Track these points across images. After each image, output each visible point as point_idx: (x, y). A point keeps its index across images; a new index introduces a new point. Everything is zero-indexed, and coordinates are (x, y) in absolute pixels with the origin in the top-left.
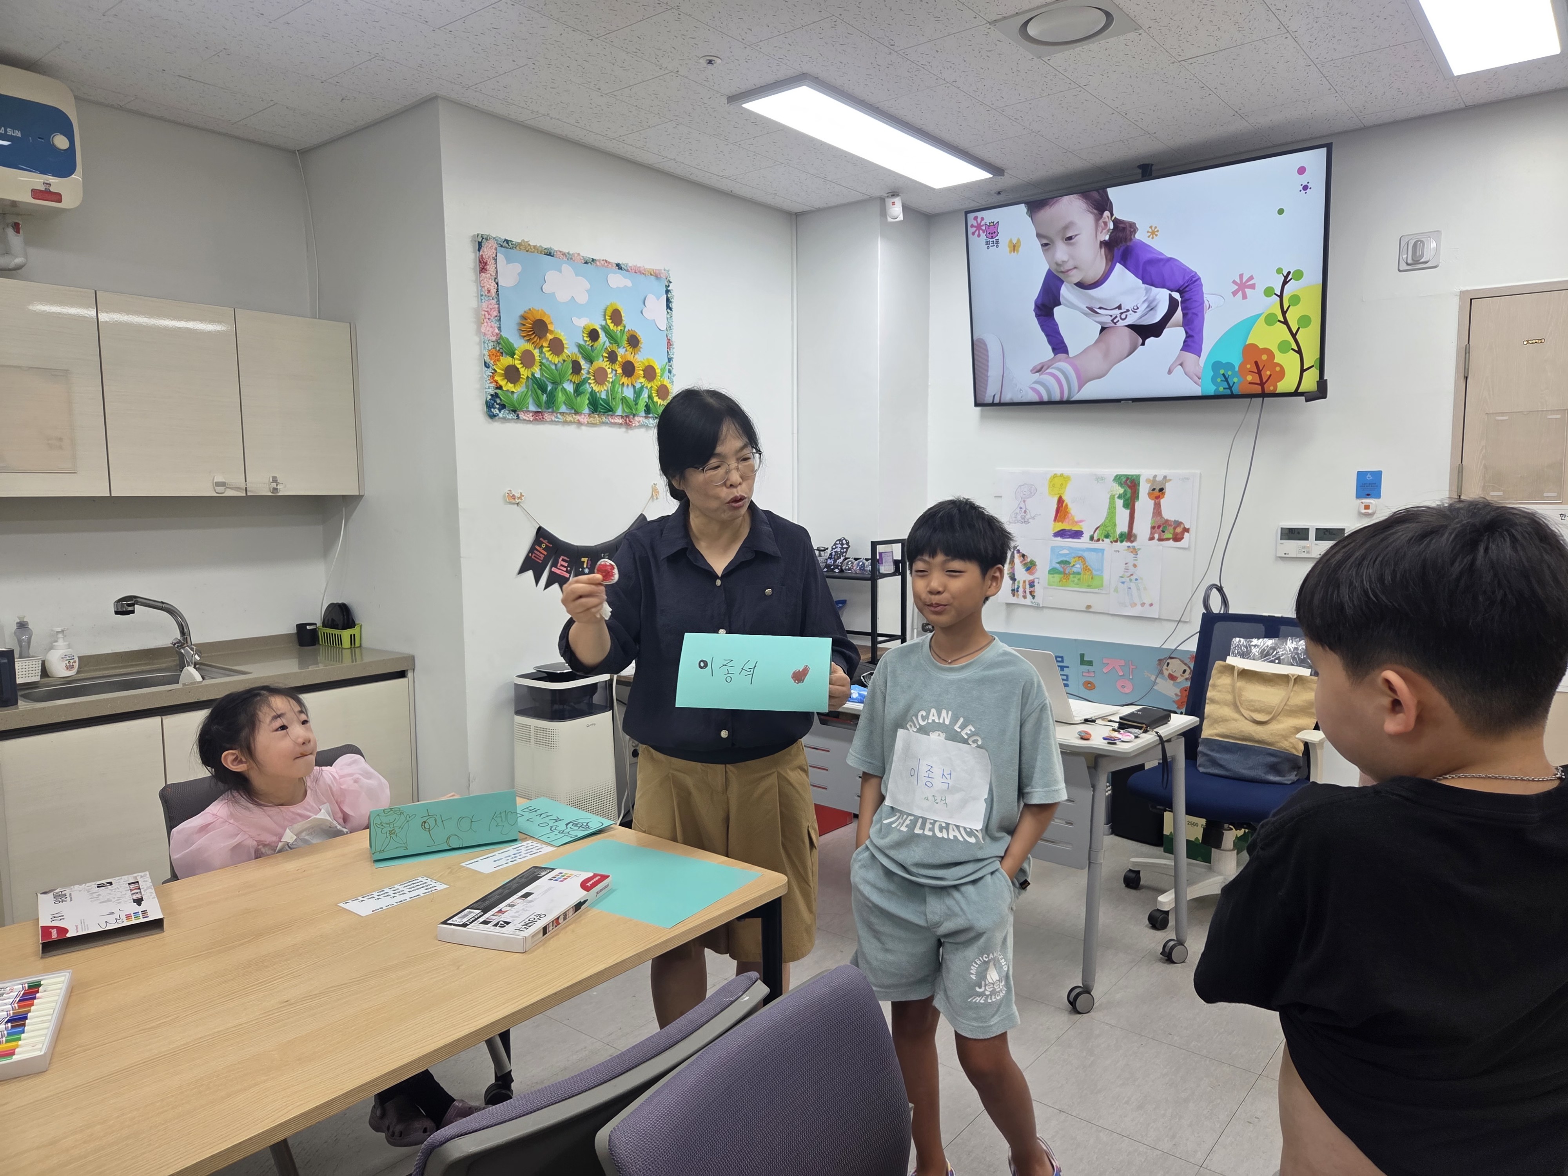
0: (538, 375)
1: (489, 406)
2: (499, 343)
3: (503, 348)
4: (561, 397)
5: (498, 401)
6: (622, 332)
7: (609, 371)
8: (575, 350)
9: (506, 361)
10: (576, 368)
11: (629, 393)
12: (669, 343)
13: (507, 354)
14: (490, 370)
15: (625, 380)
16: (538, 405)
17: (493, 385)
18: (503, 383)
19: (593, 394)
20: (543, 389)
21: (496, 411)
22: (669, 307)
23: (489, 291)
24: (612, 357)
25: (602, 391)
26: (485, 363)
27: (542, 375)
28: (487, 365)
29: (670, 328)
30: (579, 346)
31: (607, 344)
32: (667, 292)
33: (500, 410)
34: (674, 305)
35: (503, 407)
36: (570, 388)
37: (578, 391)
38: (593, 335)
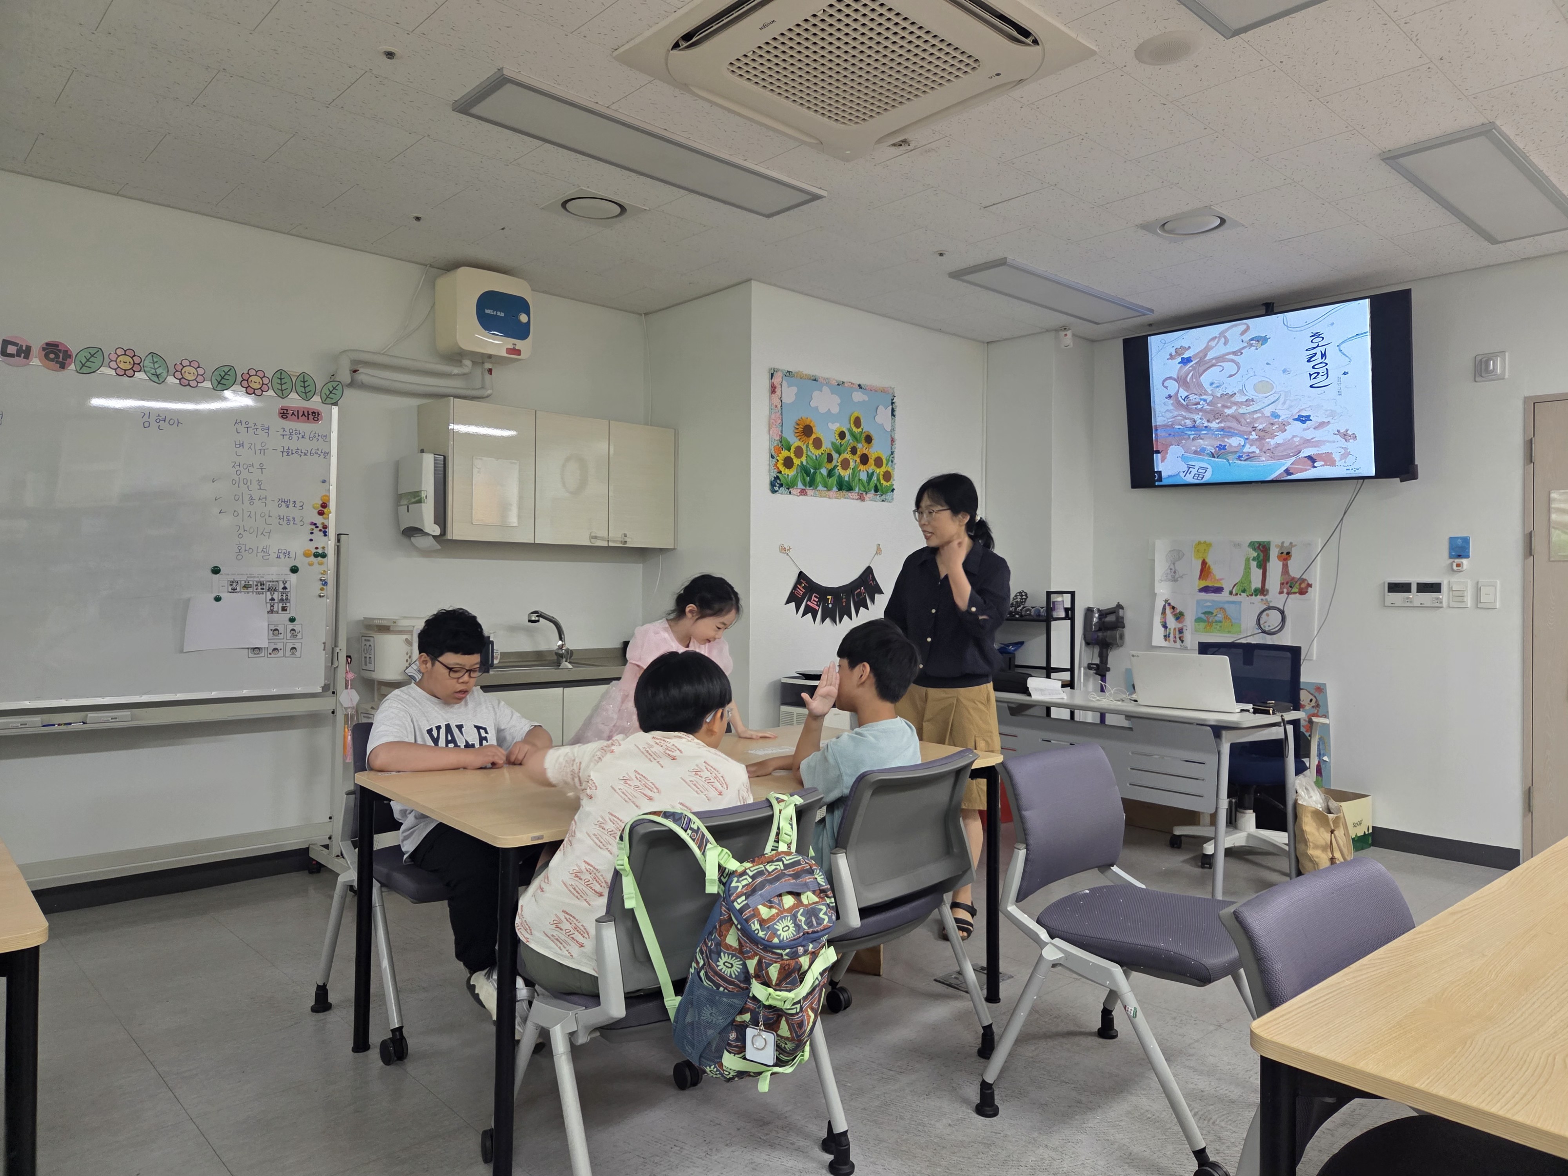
0: (805, 463)
1: (772, 485)
2: (781, 442)
3: (784, 445)
4: (818, 478)
5: (778, 482)
6: (861, 433)
7: (851, 461)
8: (830, 446)
9: (785, 453)
10: (830, 459)
11: (864, 477)
12: (893, 440)
13: (786, 449)
14: (774, 460)
15: (862, 467)
16: (805, 485)
17: (776, 470)
18: (782, 468)
19: (840, 476)
20: (808, 474)
21: (776, 488)
22: (893, 415)
23: (776, 406)
24: (854, 451)
25: (846, 474)
26: (772, 455)
27: (807, 463)
28: (772, 457)
29: (893, 430)
30: (833, 443)
31: (851, 441)
32: (893, 403)
33: (779, 488)
34: (897, 413)
35: (781, 485)
36: (824, 472)
37: (830, 473)
38: (842, 435)
